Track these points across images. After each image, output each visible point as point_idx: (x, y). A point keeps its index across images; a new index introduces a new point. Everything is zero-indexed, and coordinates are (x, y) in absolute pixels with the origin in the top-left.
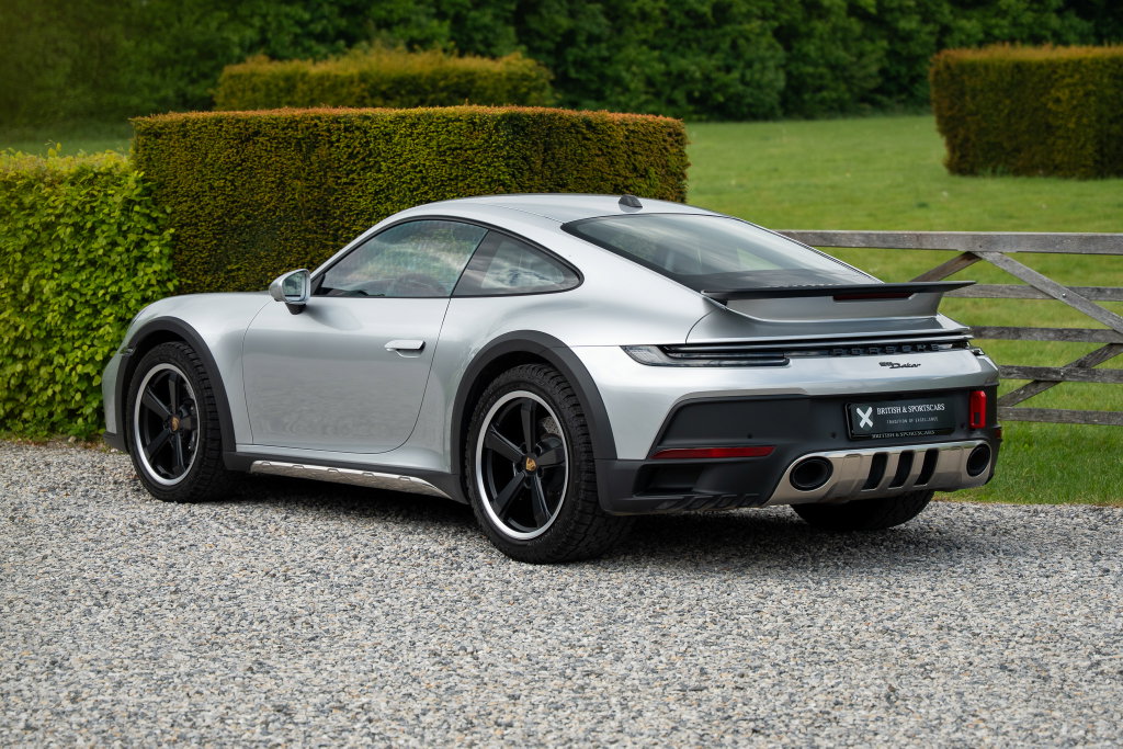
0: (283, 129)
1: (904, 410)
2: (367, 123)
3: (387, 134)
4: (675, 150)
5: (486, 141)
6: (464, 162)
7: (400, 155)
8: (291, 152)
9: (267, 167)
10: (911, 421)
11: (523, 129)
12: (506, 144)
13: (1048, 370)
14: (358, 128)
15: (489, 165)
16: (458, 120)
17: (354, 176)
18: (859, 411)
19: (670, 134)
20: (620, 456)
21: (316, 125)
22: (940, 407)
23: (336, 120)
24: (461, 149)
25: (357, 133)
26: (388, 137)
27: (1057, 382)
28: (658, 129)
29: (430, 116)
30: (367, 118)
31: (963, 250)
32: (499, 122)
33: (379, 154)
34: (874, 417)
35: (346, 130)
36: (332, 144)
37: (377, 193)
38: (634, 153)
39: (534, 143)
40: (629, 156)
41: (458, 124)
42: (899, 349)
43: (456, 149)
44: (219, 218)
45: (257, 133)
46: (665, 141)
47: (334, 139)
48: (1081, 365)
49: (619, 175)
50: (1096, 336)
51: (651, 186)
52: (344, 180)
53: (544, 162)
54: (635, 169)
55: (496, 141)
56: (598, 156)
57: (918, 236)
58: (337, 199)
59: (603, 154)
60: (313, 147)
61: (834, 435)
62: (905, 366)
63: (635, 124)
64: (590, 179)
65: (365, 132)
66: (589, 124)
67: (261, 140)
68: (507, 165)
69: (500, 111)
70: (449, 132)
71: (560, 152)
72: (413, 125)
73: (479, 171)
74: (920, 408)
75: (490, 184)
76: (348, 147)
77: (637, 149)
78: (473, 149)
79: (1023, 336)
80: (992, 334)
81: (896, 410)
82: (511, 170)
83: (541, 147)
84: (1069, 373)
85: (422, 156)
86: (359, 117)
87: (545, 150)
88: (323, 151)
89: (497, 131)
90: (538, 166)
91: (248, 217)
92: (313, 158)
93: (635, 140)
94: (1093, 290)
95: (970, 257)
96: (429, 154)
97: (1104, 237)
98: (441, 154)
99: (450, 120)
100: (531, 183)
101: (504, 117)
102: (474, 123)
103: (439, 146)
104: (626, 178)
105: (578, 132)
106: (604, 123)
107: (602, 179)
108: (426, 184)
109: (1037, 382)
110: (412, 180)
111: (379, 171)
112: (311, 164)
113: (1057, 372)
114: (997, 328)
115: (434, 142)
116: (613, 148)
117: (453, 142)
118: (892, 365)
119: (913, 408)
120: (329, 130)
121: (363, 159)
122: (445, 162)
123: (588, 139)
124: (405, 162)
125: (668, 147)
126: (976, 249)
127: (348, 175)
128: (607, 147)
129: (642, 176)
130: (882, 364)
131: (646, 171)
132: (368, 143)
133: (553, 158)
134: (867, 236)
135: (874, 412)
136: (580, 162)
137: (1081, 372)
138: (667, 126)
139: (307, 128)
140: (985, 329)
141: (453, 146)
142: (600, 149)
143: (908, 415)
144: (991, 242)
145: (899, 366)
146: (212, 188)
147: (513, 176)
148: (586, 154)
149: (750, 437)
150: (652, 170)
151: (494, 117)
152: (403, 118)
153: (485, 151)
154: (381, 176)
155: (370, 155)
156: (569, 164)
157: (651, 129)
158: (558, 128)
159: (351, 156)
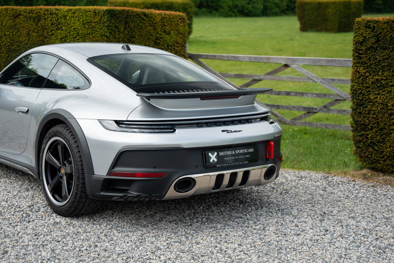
0: (29, 13)
1: (233, 153)
2: (58, 11)
3: (65, 16)
4: (182, 25)
5: (100, 20)
6: (92, 27)
7: (70, 24)
8: (31, 22)
9: (23, 27)
10: (236, 157)
11: (115, 15)
12: (107, 21)
13: (313, 108)
14: (55, 14)
15: (101, 29)
16: (89, 11)
17: (53, 32)
18: (210, 154)
19: (180, 19)
20: (96, 173)
21: (40, 12)
22: (251, 150)
23: (47, 10)
24: (91, 22)
25: (54, 15)
26: (65, 17)
27: (316, 113)
28: (175, 17)
29: (80, 9)
30: (58, 10)
31: (284, 63)
32: (105, 13)
33: (62, 24)
34: (217, 157)
35: (51, 14)
36: (45, 19)
37: (61, 39)
38: (164, 25)
39: (120, 21)
40: (162, 27)
41: (90, 13)
42: (233, 123)
43: (89, 22)
44: (8, 46)
45: (20, 15)
46: (178, 21)
47: (46, 17)
48: (325, 107)
49: (158, 34)
50: (331, 97)
51: (171, 37)
52: (50, 33)
53: (125, 28)
54: (165, 31)
55: (104, 20)
56: (148, 26)
57: (268, 58)
58: (48, 41)
59: (151, 26)
60: (39, 20)
61: (197, 167)
62: (234, 131)
63: (165, 15)
64: (145, 35)
65: (57, 15)
66: (145, 14)
67: (21, 17)
68: (108, 29)
69: (105, 8)
70: (87, 16)
71: (132, 25)
72: (74, 13)
73: (97, 31)
74: (241, 151)
75: (101, 36)
76: (51, 21)
77: (166, 24)
78: (95, 23)
79: (305, 96)
80: (293, 94)
81: (229, 153)
82: (110, 31)
83: (123, 23)
84: (320, 110)
85: (77, 25)
86: (55, 9)
87: (125, 24)
88: (42, 22)
89: (104, 16)
90: (122, 29)
91: (18, 46)
92: (39, 25)
93: (165, 21)
94: (330, 79)
95: (286, 66)
96: (79, 24)
97: (336, 60)
98: (84, 24)
99: (87, 11)
100: (119, 36)
101: (107, 10)
102: (96, 13)
103: (83, 21)
104: (161, 35)
105: (140, 17)
106: (152, 14)
107: (151, 35)
108: (78, 35)
109: (309, 112)
110: (74, 34)
111: (62, 30)
112: (39, 27)
113: (316, 109)
114: (295, 92)
115: (81, 20)
116: (155, 23)
117: (88, 20)
118: (228, 131)
119: (237, 152)
120: (44, 14)
121: (57, 26)
122: (85, 27)
123: (145, 20)
124: (71, 27)
125: (179, 23)
126: (288, 63)
127: (51, 31)
128: (153, 23)
129: (168, 34)
130: (223, 131)
131: (170, 32)
132: (58, 19)
133: (129, 27)
134: (250, 57)
135: (218, 154)
136: (141, 28)
137: (325, 110)
138: (179, 16)
139: (37, 13)
140: (291, 92)
141: (88, 21)
142: (150, 24)
143: (235, 155)
144: (294, 61)
145: (231, 132)
146: (5, 35)
147: (111, 33)
148: (143, 25)
149: (154, 168)
150: (172, 32)
151: (103, 11)
152: (71, 10)
153: (100, 23)
154: (62, 32)
155: (59, 24)
156: (136, 29)
157: (172, 17)
158: (131, 15)
159: (52, 24)
